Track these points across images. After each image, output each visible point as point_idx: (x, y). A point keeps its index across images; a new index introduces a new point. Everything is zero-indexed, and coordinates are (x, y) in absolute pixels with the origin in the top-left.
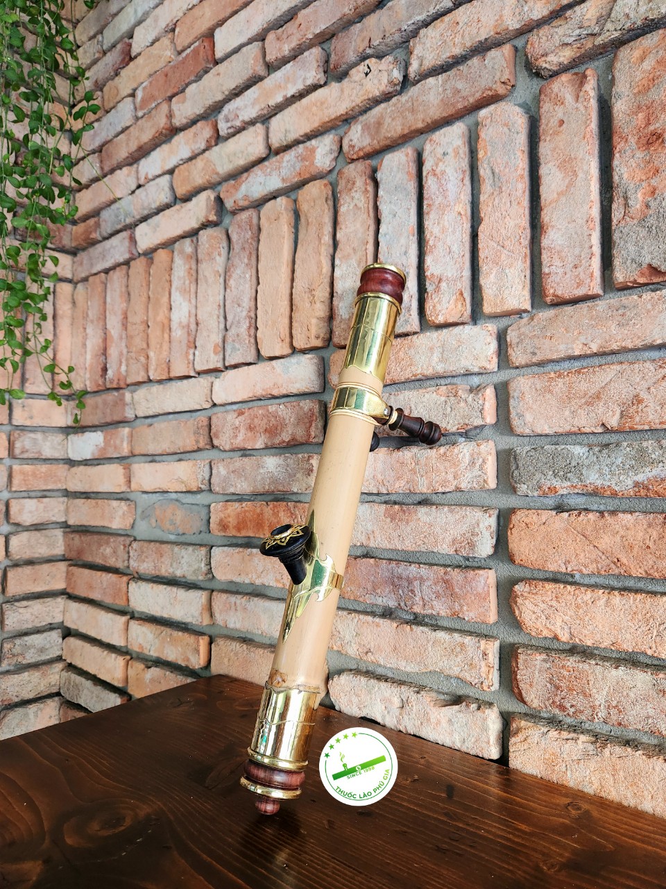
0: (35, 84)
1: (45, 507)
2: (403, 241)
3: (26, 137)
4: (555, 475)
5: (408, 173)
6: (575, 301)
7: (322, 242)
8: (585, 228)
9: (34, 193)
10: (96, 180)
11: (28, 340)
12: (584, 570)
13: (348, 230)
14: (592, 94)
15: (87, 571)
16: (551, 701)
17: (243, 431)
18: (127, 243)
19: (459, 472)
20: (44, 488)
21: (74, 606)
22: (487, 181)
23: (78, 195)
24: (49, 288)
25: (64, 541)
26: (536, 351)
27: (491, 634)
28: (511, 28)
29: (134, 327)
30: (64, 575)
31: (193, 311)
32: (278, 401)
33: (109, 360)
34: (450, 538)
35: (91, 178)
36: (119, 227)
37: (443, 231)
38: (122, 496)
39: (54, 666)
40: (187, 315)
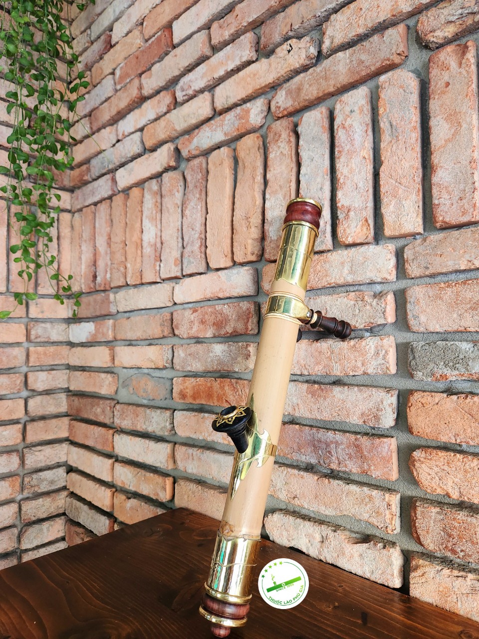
0: (42, 68)
1: (53, 377)
2: (319, 180)
3: (36, 107)
4: (446, 365)
5: (323, 127)
6: (459, 227)
7: (256, 181)
8: (469, 168)
9: (42, 148)
10: (87, 137)
11: (39, 256)
12: (471, 442)
13: (275, 172)
14: (473, 61)
15: (83, 425)
16: (444, 546)
17: (196, 324)
18: (110, 183)
19: (366, 361)
20: (52, 363)
21: (75, 450)
22: (386, 132)
23: (74, 148)
24: (53, 218)
25: (67, 402)
26: (429, 266)
27: (393, 488)
28: (404, 11)
29: (116, 245)
30: (67, 426)
31: (159, 234)
32: (222, 301)
33: (98, 270)
34: (360, 412)
35: (83, 135)
36: (104, 171)
37: (351, 171)
38: (108, 369)
39: (61, 493)
40: (154, 237)
